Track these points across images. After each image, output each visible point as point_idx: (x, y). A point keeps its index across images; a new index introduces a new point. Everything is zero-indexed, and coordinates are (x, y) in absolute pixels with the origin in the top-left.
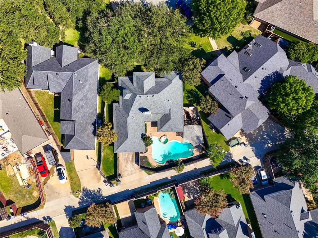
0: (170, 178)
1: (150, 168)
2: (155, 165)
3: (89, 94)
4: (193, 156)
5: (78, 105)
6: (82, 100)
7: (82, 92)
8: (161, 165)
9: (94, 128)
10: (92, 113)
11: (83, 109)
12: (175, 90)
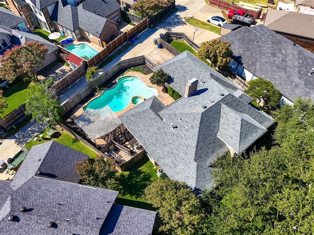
1: (132, 68)
3: (283, 75)
4: (83, 106)
5: (280, 50)
6: (283, 60)
7: (294, 66)
8: (121, 77)
9: (235, 56)
10: (254, 64)
11: (269, 55)
12: (179, 156)
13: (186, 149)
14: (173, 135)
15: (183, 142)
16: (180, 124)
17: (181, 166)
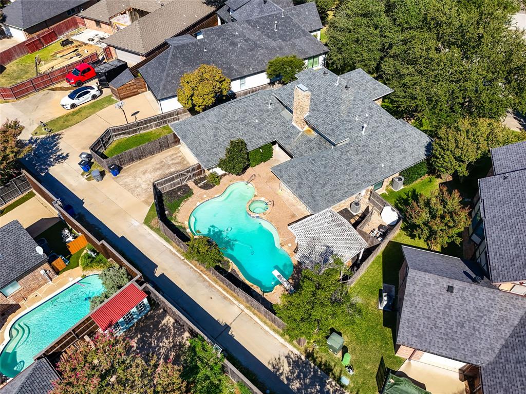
0: (157, 274)
1: (167, 212)
2: (181, 217)
4: (261, 293)
6: (246, 41)
7: (259, 36)
8: (188, 230)
12: (396, 141)
13: (390, 129)
14: (371, 137)
15: (382, 128)
16: (361, 122)
17: (406, 144)
